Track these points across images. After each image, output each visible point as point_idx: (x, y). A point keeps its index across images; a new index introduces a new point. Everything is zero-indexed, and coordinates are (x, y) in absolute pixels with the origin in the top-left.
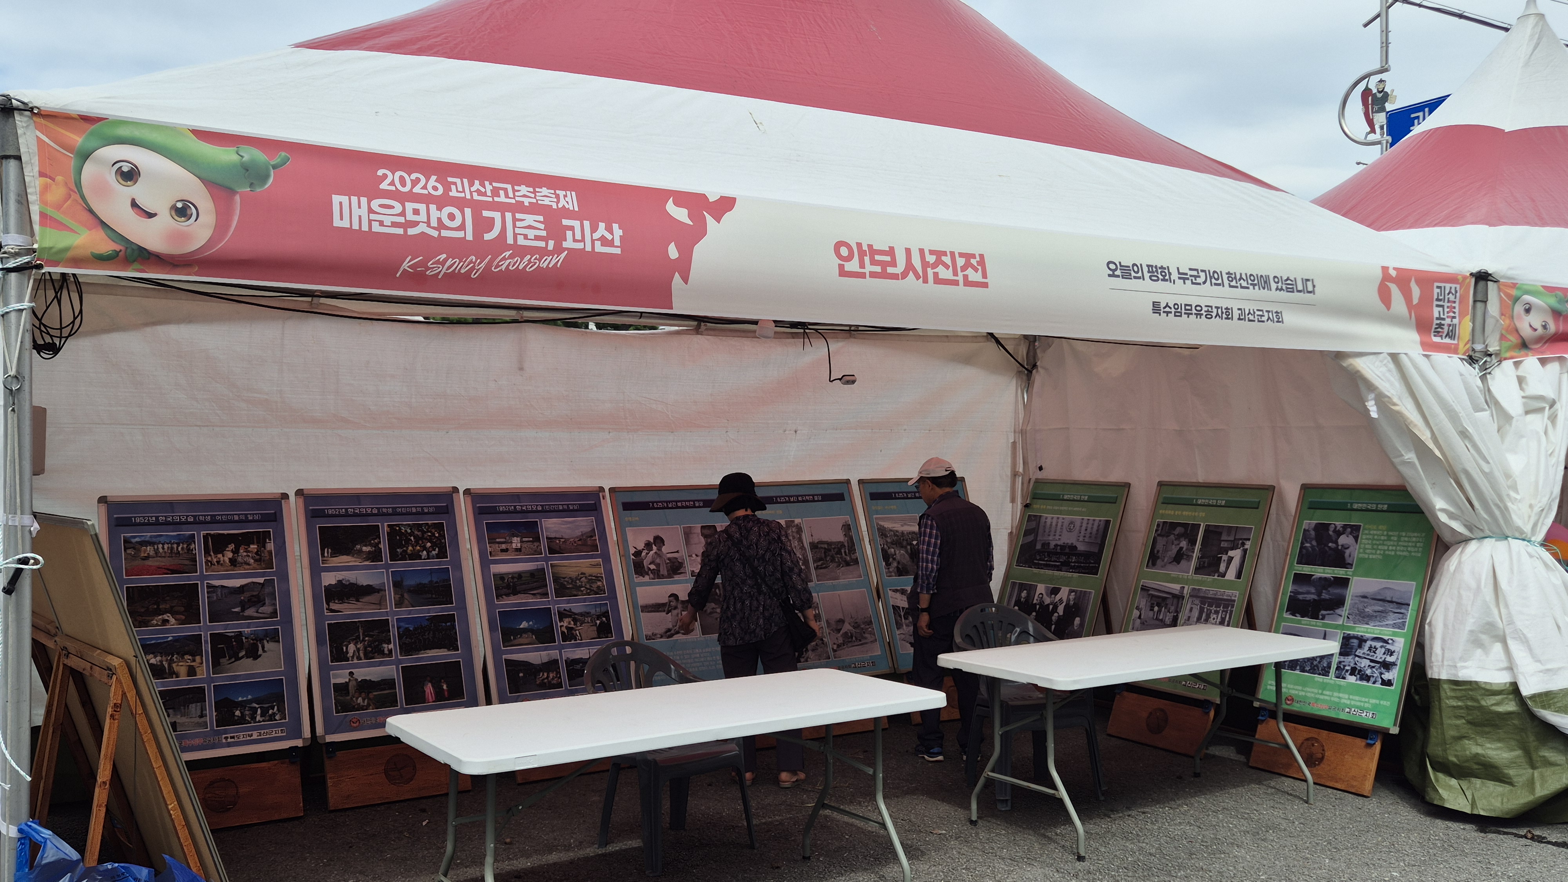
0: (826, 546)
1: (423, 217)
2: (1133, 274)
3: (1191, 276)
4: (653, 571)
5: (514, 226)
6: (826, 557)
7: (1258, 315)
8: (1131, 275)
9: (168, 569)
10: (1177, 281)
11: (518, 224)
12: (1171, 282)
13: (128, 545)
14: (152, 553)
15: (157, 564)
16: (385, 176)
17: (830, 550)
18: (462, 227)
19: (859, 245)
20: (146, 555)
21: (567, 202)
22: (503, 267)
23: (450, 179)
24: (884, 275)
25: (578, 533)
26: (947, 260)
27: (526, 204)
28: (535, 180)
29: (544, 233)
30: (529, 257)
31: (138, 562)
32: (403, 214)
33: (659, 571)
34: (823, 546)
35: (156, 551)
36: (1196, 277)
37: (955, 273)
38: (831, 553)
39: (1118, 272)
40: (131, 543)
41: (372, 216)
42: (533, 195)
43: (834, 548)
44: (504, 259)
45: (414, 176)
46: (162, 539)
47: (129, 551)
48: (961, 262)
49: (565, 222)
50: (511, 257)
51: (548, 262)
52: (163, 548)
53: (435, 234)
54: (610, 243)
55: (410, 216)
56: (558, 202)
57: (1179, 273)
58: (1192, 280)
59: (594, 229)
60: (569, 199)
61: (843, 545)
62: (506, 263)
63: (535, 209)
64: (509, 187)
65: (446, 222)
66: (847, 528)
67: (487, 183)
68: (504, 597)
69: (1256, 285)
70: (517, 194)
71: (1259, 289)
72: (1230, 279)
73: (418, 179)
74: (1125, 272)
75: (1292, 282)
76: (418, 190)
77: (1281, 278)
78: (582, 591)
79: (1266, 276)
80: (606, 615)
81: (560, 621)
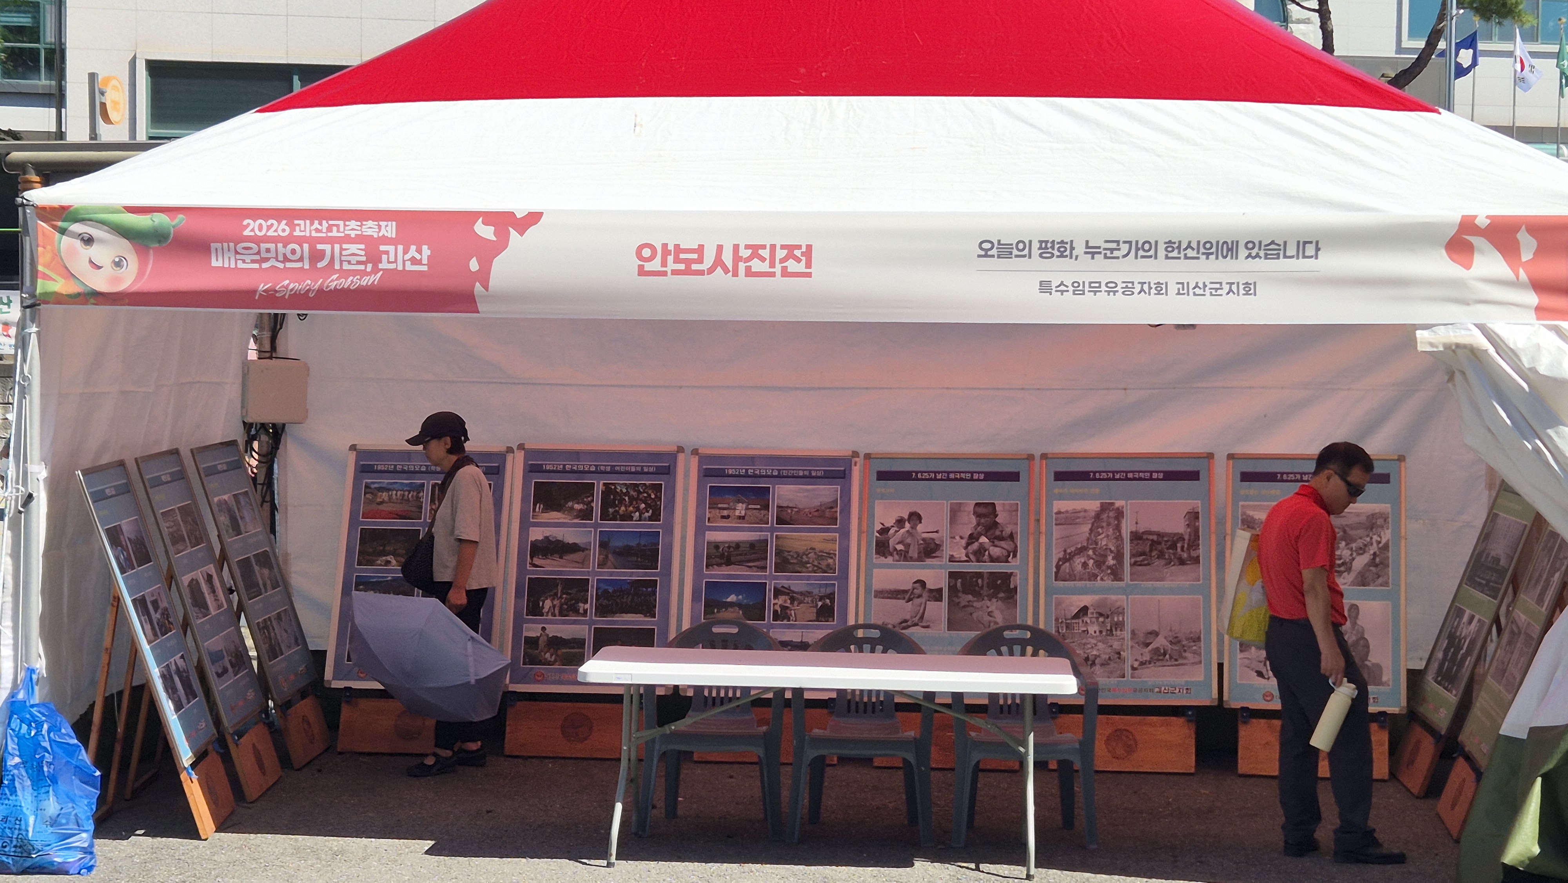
1: (272, 254)
2: (1015, 252)
3: (1105, 249)
4: (899, 553)
5: (341, 254)
7: (1210, 289)
8: (1011, 253)
9: (397, 515)
10: (1082, 256)
11: (344, 253)
12: (1071, 257)
13: (368, 490)
14: (386, 499)
16: (249, 224)
18: (301, 259)
19: (665, 246)
20: (381, 500)
21: (387, 231)
22: (332, 287)
23: (296, 222)
24: (688, 272)
25: (816, 502)
26: (765, 253)
27: (353, 236)
28: (361, 215)
29: (364, 259)
30: (351, 278)
31: (374, 507)
32: (258, 252)
33: (908, 552)
37: (772, 265)
39: (994, 252)
41: (236, 256)
42: (359, 228)
43: (1166, 541)
44: (332, 281)
45: (270, 222)
46: (396, 486)
48: (781, 254)
49: (382, 248)
50: (337, 279)
51: (367, 281)
53: (281, 266)
54: (419, 262)
55: (263, 254)
56: (378, 233)
57: (1087, 247)
58: (1105, 254)
59: (406, 252)
60: (389, 228)
61: (1181, 537)
62: (334, 283)
63: (359, 239)
64: (341, 223)
65: (290, 256)
66: (1193, 516)
67: (324, 222)
68: (715, 566)
69: (1212, 254)
70: (347, 228)
71: (1217, 258)
72: (1170, 249)
73: (272, 225)
74: (1005, 251)
75: (1279, 245)
76: (270, 233)
77: (1260, 242)
78: (807, 568)
79: (1233, 242)
80: (831, 596)
81: (775, 598)
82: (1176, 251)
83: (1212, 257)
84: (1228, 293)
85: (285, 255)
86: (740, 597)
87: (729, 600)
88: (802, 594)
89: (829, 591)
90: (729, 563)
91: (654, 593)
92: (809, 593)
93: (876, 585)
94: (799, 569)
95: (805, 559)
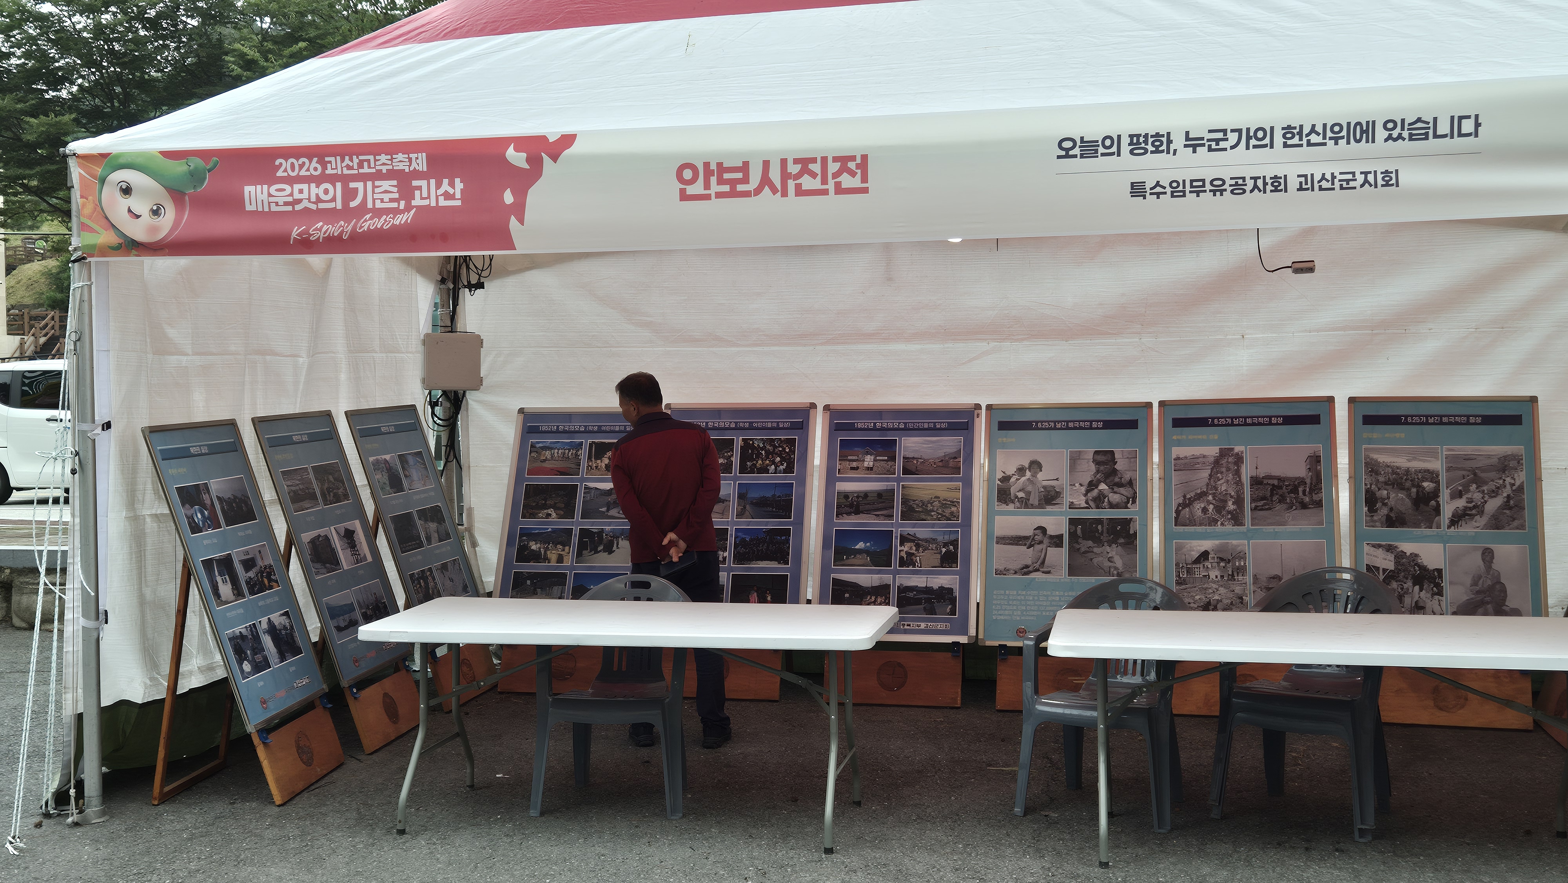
0: (1276, 482)
1: (305, 195)
2: (1101, 150)
3: (1208, 140)
4: (1020, 499)
5: (373, 192)
6: (1272, 495)
7: (1340, 181)
8: (1096, 151)
9: (558, 471)
10: (1181, 150)
11: (377, 190)
12: (1168, 152)
13: (533, 449)
14: (549, 457)
15: (551, 466)
16: (281, 164)
17: (1281, 488)
18: (334, 199)
19: (707, 165)
20: (544, 458)
21: (418, 164)
22: (366, 228)
23: (327, 159)
24: (733, 194)
25: (940, 453)
26: (816, 168)
27: (384, 171)
28: (391, 148)
29: (396, 196)
30: (385, 217)
31: (538, 464)
32: (291, 195)
33: (1029, 499)
34: (1270, 482)
35: (552, 455)
36: (1217, 141)
37: (824, 181)
38: (1280, 492)
39: (1077, 151)
40: (535, 447)
41: (271, 199)
42: (390, 162)
43: (1287, 486)
44: (366, 221)
45: (302, 160)
46: (558, 445)
47: (533, 454)
48: (833, 167)
49: (415, 183)
50: (371, 219)
51: (401, 219)
52: (558, 453)
53: (314, 207)
54: (451, 197)
55: (297, 196)
56: (409, 166)
57: (1187, 138)
58: (1210, 146)
59: (438, 186)
61: (1302, 481)
62: (368, 224)
63: (392, 174)
64: (371, 158)
65: (323, 197)
66: (1315, 460)
67: (355, 157)
68: (844, 515)
69: (1343, 137)
70: (378, 163)
71: (1348, 143)
72: (1289, 135)
73: (304, 163)
74: (1089, 149)
75: (1428, 123)
76: (303, 173)
77: (1403, 121)
78: (932, 516)
79: (1368, 122)
80: (955, 543)
81: (901, 545)
82: (1297, 137)
83: (1343, 142)
84: (1362, 186)
85: (317, 195)
86: (868, 544)
87: (857, 547)
88: (926, 540)
89: (953, 537)
90: (857, 512)
91: (788, 541)
92: (934, 540)
93: (998, 532)
94: (924, 517)
95: (930, 507)
